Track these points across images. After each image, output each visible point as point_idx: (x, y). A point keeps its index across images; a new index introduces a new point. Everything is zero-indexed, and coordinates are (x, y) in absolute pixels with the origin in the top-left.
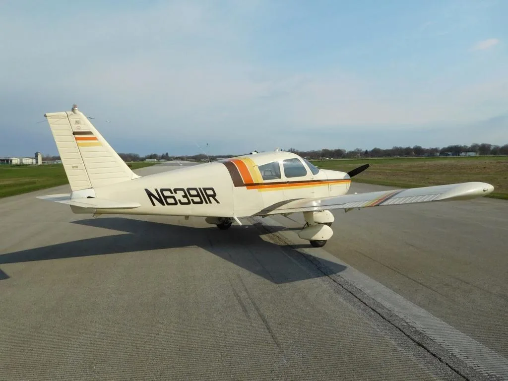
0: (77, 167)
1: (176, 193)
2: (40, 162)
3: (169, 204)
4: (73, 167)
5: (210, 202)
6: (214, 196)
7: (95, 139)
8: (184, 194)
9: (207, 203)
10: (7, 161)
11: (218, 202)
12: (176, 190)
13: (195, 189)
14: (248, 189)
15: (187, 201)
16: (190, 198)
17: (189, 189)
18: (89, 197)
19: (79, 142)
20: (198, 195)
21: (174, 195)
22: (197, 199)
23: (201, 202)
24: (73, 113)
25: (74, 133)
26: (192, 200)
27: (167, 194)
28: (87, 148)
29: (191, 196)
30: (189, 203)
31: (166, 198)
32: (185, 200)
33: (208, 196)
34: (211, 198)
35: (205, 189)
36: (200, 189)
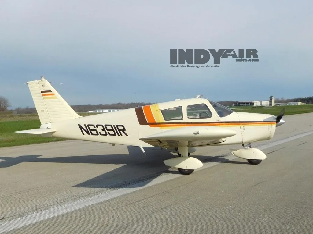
0: (43, 111)
1: (97, 127)
2: (273, 104)
3: (93, 134)
4: (41, 111)
5: (121, 135)
6: (124, 130)
7: (53, 94)
8: (103, 129)
9: (119, 135)
10: (251, 104)
11: (127, 135)
12: (97, 126)
13: (111, 125)
14: (151, 127)
15: (105, 133)
16: (107, 131)
17: (106, 126)
18: (47, 128)
19: (44, 97)
20: (112, 130)
21: (96, 129)
22: (112, 132)
23: (115, 135)
24: (40, 80)
25: (42, 92)
26: (108, 133)
27: (92, 128)
28: (48, 100)
29: (108, 130)
30: (106, 134)
31: (91, 130)
32: (103, 133)
33: (120, 130)
34: (122, 132)
35: (117, 126)
36: (114, 125)
